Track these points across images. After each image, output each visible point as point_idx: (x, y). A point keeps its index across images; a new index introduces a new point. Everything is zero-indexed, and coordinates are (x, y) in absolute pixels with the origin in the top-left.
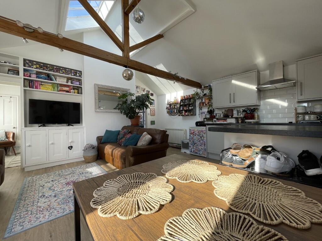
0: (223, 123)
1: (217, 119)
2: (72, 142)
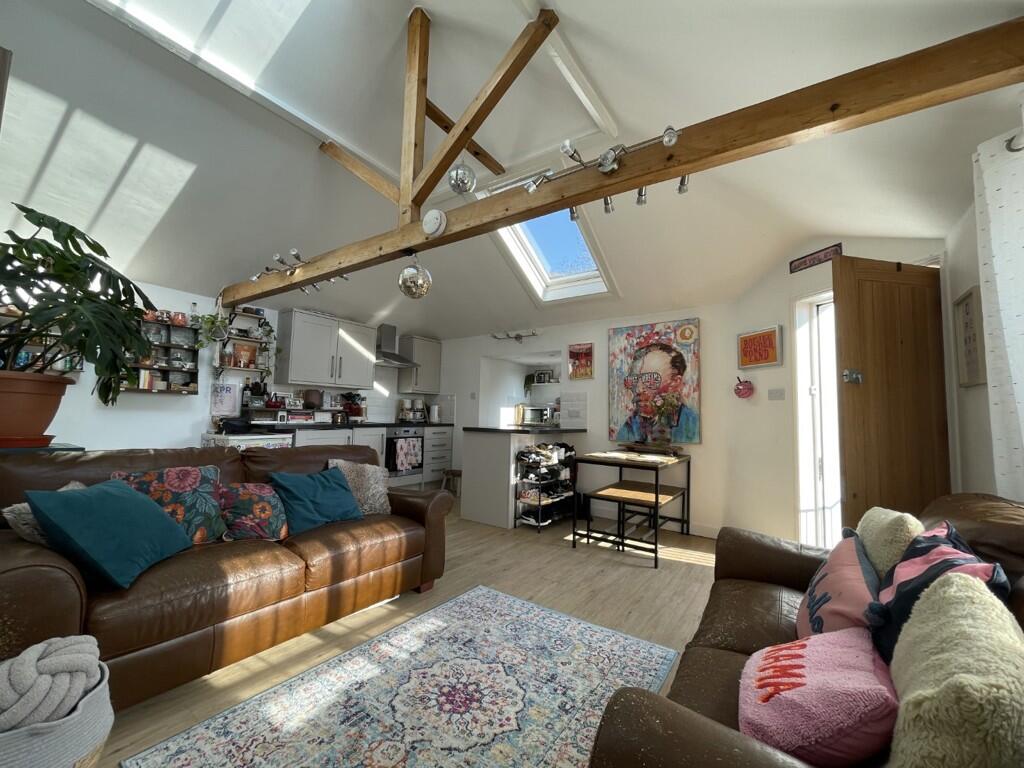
0: (305, 422)
1: (289, 412)
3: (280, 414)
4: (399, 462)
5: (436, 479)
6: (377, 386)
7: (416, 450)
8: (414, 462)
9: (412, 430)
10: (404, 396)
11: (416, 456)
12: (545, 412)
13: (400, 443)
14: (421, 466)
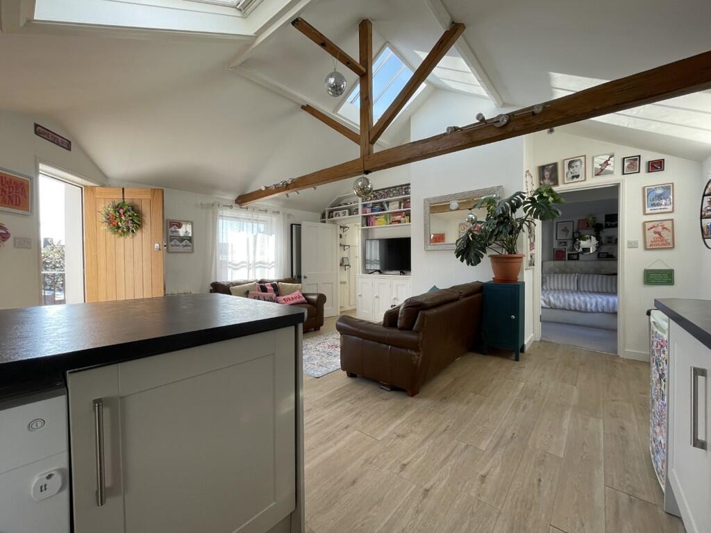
2: (395, 299)
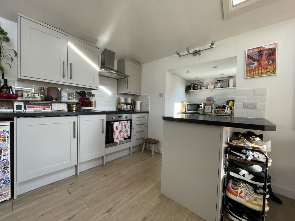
0: (43, 110)
1: (26, 103)
3: (16, 104)
4: (115, 137)
5: (140, 144)
6: (101, 87)
7: (127, 128)
8: (125, 136)
9: (124, 116)
10: (121, 96)
11: (127, 132)
12: (201, 106)
13: (116, 124)
14: (130, 137)
